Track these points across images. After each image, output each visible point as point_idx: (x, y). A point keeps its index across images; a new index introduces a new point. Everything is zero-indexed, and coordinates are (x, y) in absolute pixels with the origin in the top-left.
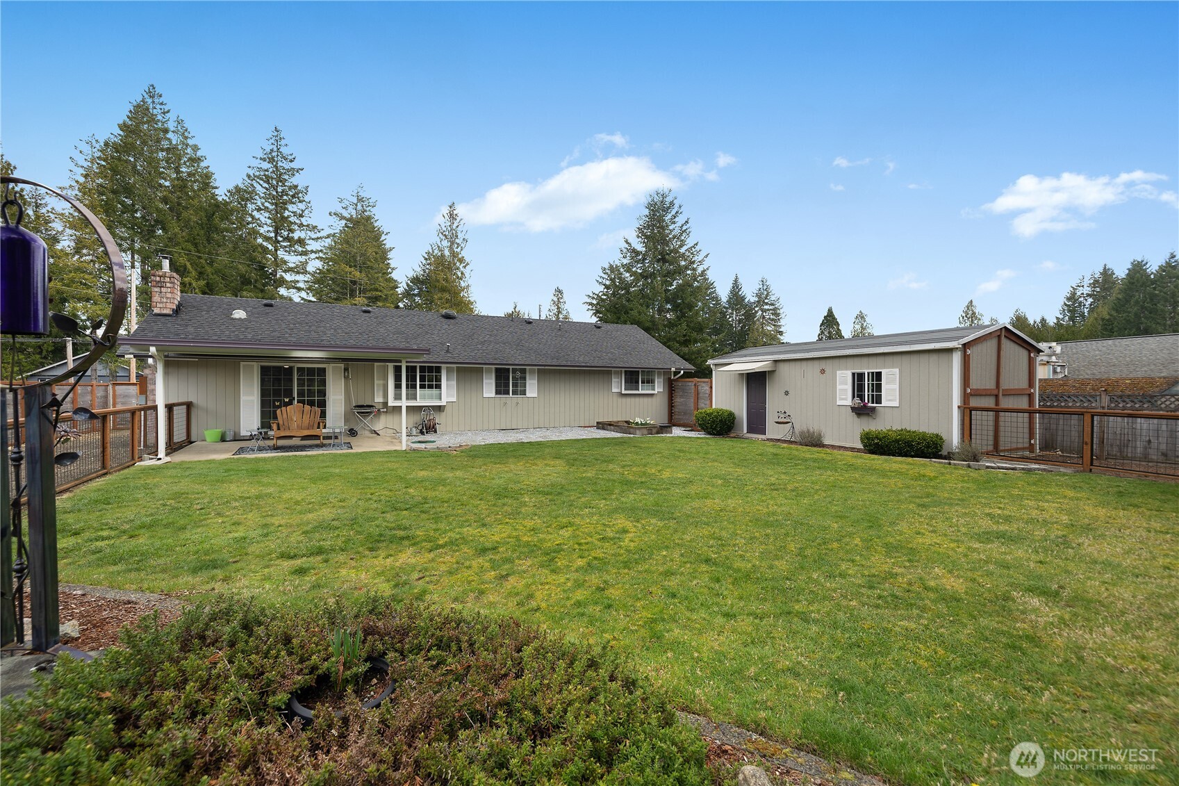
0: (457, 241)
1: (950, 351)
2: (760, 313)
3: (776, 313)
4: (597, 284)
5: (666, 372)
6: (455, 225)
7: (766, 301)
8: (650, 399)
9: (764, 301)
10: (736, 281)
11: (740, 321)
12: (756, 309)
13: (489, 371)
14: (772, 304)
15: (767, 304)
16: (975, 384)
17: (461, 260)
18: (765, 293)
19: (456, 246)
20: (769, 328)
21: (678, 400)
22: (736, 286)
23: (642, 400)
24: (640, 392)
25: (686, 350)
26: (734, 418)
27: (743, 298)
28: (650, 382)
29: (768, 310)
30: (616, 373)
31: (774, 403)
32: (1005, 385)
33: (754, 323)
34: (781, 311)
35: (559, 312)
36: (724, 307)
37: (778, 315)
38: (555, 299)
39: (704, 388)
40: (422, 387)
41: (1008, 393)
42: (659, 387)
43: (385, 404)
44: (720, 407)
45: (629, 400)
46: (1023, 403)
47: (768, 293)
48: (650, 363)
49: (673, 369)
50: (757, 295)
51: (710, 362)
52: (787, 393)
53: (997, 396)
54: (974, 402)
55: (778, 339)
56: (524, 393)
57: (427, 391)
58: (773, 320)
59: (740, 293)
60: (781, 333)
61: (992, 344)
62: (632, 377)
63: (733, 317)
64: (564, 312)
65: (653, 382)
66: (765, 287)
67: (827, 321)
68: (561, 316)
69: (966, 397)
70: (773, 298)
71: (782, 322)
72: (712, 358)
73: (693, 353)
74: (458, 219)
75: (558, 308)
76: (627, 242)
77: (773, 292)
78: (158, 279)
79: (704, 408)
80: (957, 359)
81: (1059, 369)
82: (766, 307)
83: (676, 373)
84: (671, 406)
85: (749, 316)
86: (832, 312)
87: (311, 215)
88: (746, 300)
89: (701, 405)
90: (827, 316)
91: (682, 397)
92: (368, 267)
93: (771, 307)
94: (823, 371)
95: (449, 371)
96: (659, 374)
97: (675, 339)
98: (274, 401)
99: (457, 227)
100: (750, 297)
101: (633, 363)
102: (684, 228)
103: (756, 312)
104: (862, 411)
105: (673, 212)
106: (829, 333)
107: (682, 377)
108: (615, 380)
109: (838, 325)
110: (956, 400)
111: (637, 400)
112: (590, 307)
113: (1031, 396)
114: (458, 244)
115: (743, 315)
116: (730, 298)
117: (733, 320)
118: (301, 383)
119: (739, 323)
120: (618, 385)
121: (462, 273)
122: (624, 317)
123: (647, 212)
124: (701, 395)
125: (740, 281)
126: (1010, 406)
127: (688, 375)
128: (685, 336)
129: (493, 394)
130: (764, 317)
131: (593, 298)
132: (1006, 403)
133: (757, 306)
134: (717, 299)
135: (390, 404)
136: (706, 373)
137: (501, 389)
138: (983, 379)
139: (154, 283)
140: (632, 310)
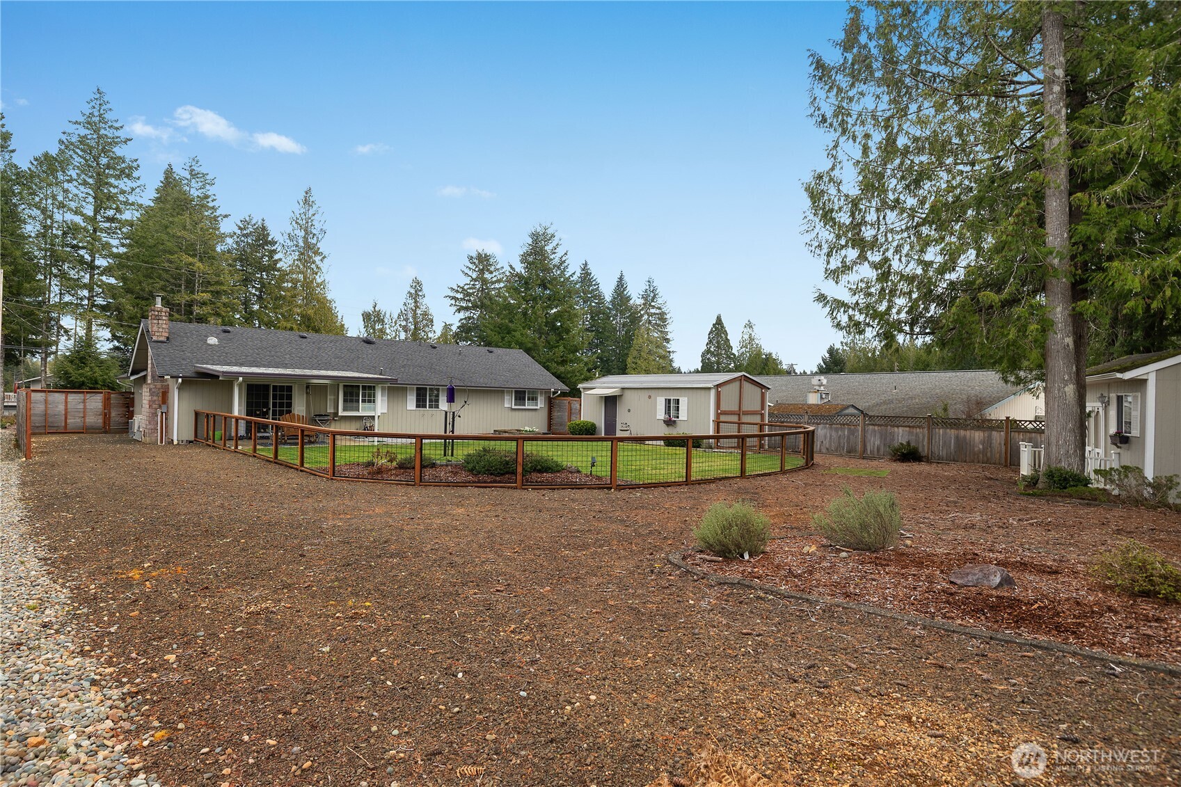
0: (314, 231)
1: (710, 388)
2: (646, 317)
3: (662, 317)
4: (463, 275)
5: (547, 392)
6: (311, 212)
7: (653, 304)
8: (534, 413)
9: (650, 305)
10: (621, 279)
11: (624, 325)
12: (642, 312)
13: (411, 389)
14: (660, 308)
15: (653, 307)
16: (724, 407)
17: (317, 253)
18: (652, 295)
19: (311, 236)
20: (656, 335)
21: (555, 414)
22: (621, 285)
23: (527, 413)
24: (527, 407)
25: (562, 369)
26: (595, 428)
27: (628, 299)
28: (534, 399)
29: (655, 314)
30: (508, 392)
31: (622, 417)
32: (745, 408)
33: (639, 328)
34: (668, 316)
35: (417, 307)
36: (608, 308)
37: (664, 320)
38: (413, 291)
39: (575, 405)
40: (364, 401)
41: (747, 413)
42: (541, 403)
43: (336, 414)
44: (586, 420)
45: (517, 413)
46: (757, 419)
47: (655, 295)
48: (535, 384)
49: (553, 390)
50: (643, 297)
51: (580, 386)
52: (629, 411)
53: (739, 415)
54: (723, 418)
55: (664, 346)
56: (437, 406)
57: (367, 405)
58: (658, 325)
59: (625, 293)
60: (668, 341)
61: (737, 384)
62: (520, 396)
63: (618, 321)
64: (423, 308)
65: (536, 399)
66: (652, 289)
67: (716, 329)
68: (419, 312)
69: (718, 415)
70: (660, 301)
71: (669, 329)
72: (581, 383)
73: (569, 372)
74: (315, 207)
75: (416, 302)
76: (511, 266)
77: (660, 295)
78: (156, 313)
79: (575, 421)
80: (713, 392)
81: (824, 396)
82: (653, 311)
83: (554, 393)
84: (550, 418)
85: (635, 319)
86: (720, 320)
87: (142, 194)
88: (631, 302)
89: (573, 418)
90: (716, 323)
91: (558, 411)
92: (209, 258)
93: (658, 311)
94: (650, 397)
95: (383, 389)
96: (541, 393)
97: (553, 359)
98: (256, 411)
99: (314, 215)
100: (636, 300)
101: (521, 384)
102: (563, 259)
103: (642, 316)
104: (669, 423)
105: (554, 244)
106: (718, 342)
107: (559, 396)
108: (507, 398)
109: (727, 334)
110: (712, 417)
111: (524, 413)
112: (453, 302)
113: (762, 415)
114: (314, 235)
115: (628, 317)
116: (615, 298)
117: (617, 322)
118: (275, 397)
119: (623, 327)
120: (509, 402)
121: (318, 267)
122: (508, 338)
123: (530, 241)
124: (573, 411)
125: (626, 278)
126: (749, 421)
127: (564, 394)
128: (561, 357)
129: (414, 408)
130: (650, 322)
131: (457, 291)
132: (745, 419)
133: (642, 309)
134: (599, 297)
135: (341, 413)
136: (576, 393)
137: (421, 403)
138: (730, 404)
139: (153, 317)
140: (515, 331)
